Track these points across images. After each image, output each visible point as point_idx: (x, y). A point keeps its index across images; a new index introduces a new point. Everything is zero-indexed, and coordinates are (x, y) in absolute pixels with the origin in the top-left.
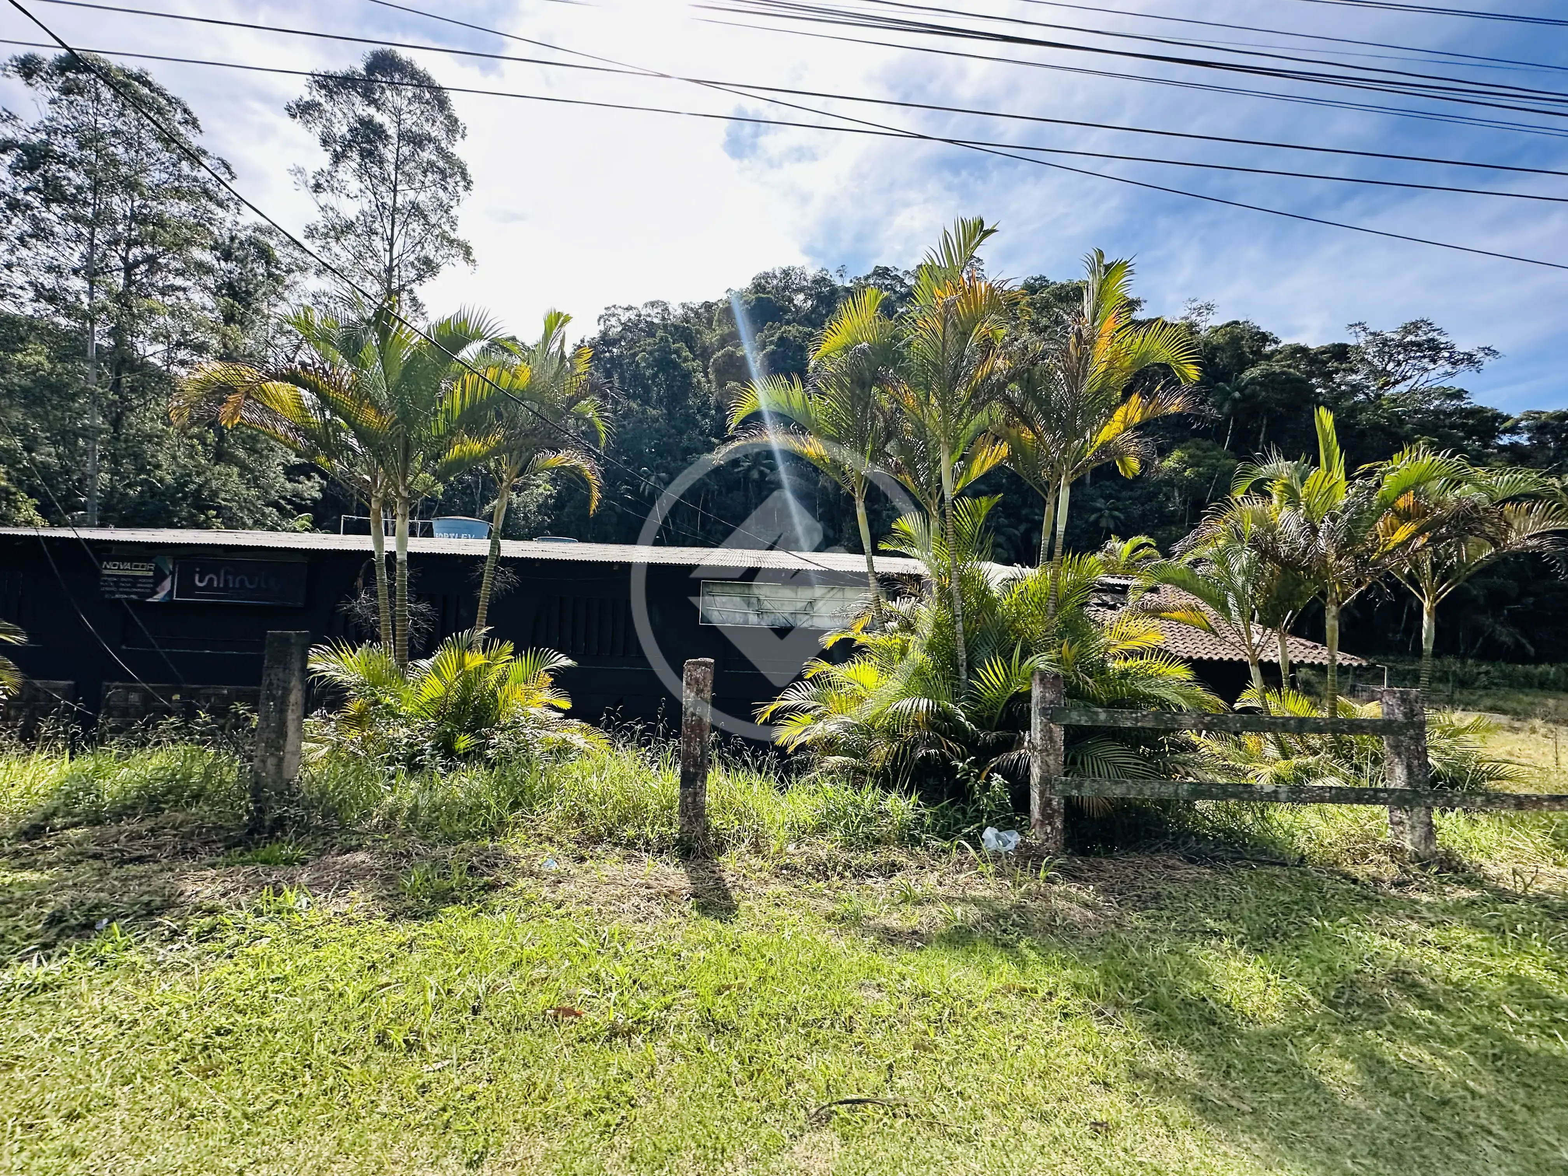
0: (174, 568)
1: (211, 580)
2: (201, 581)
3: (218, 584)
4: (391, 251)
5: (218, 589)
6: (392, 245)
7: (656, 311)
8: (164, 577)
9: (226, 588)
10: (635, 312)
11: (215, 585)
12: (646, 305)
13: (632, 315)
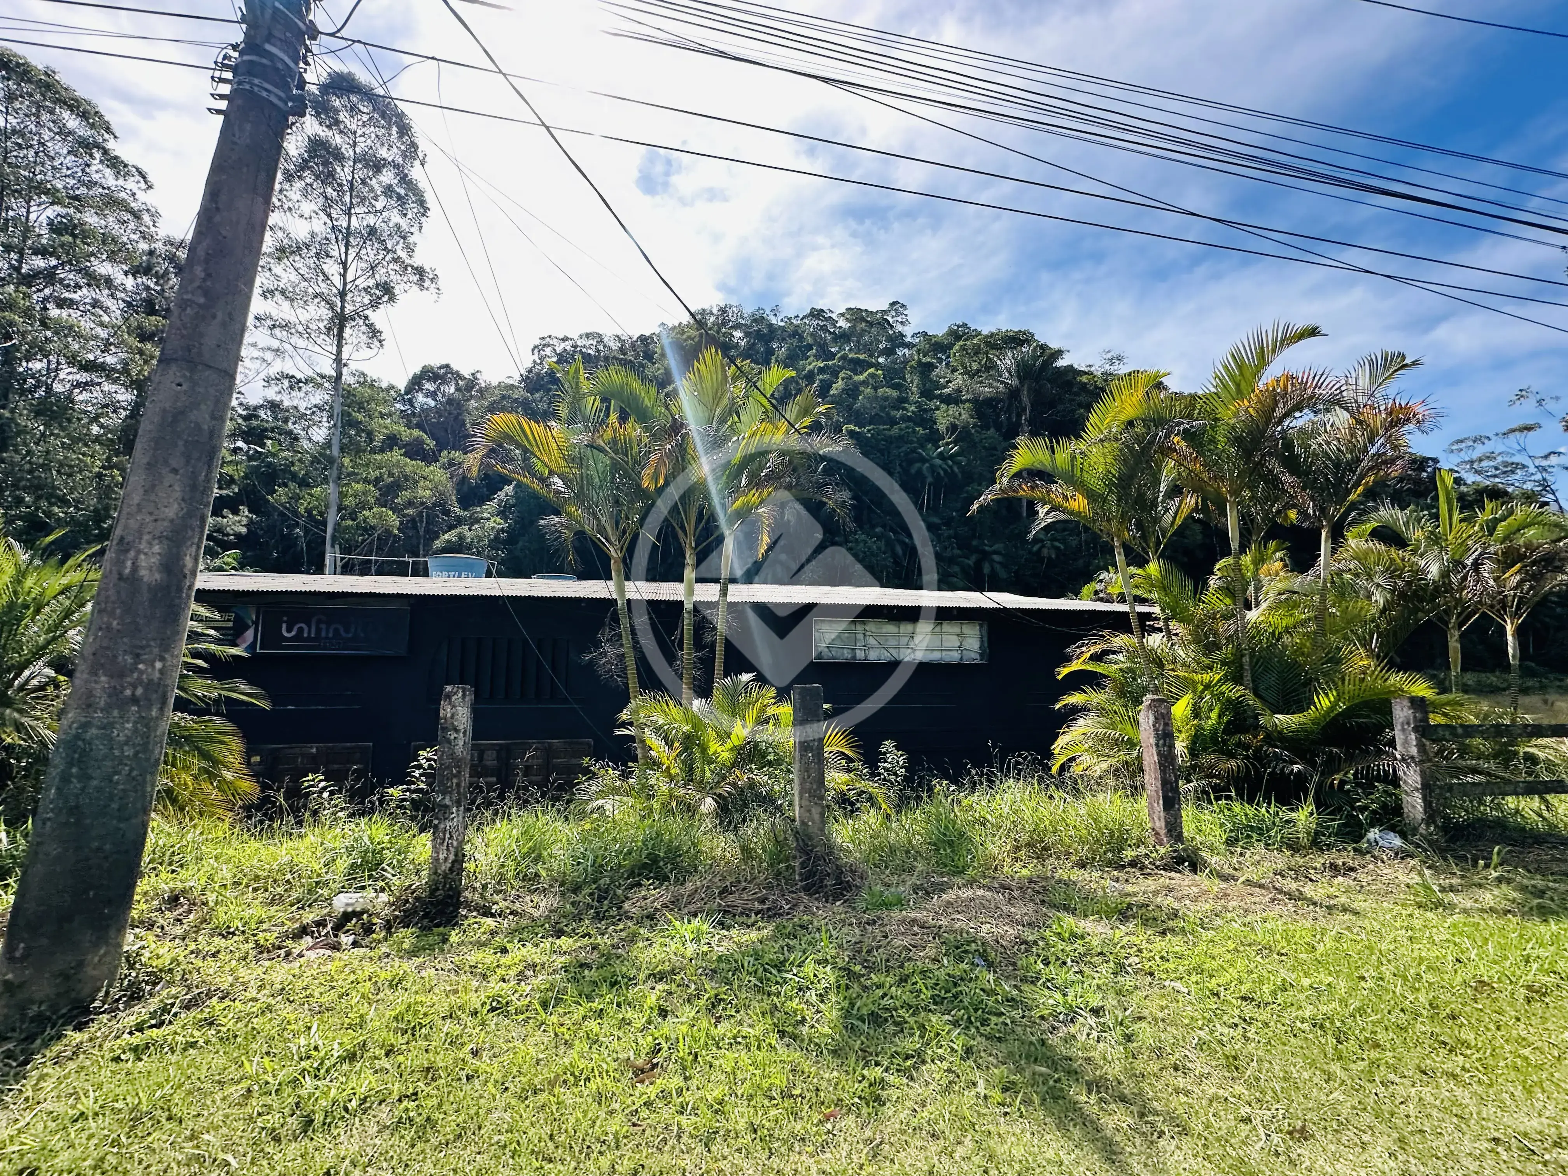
0: (257, 618)
1: (301, 630)
2: (289, 631)
3: (309, 632)
4: (344, 276)
5: (309, 639)
6: (345, 269)
7: (591, 342)
8: (247, 628)
9: (317, 638)
10: (571, 343)
11: (305, 635)
12: (581, 337)
13: (568, 346)
